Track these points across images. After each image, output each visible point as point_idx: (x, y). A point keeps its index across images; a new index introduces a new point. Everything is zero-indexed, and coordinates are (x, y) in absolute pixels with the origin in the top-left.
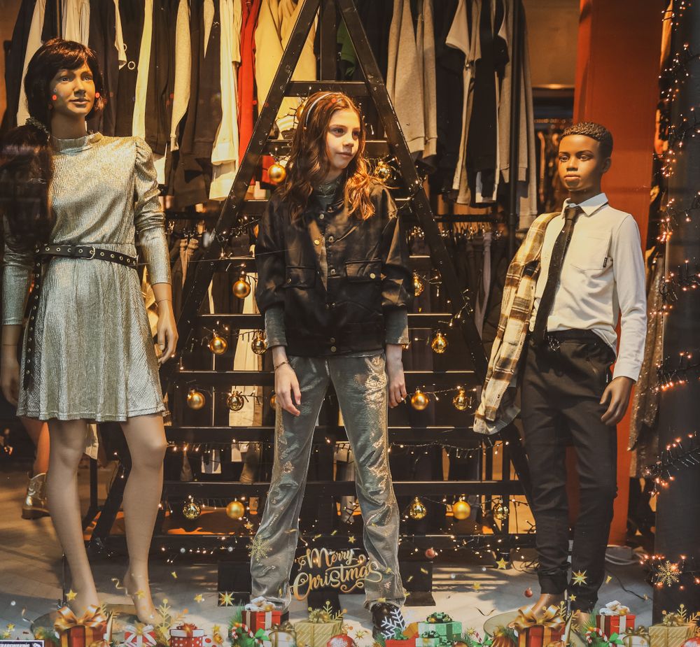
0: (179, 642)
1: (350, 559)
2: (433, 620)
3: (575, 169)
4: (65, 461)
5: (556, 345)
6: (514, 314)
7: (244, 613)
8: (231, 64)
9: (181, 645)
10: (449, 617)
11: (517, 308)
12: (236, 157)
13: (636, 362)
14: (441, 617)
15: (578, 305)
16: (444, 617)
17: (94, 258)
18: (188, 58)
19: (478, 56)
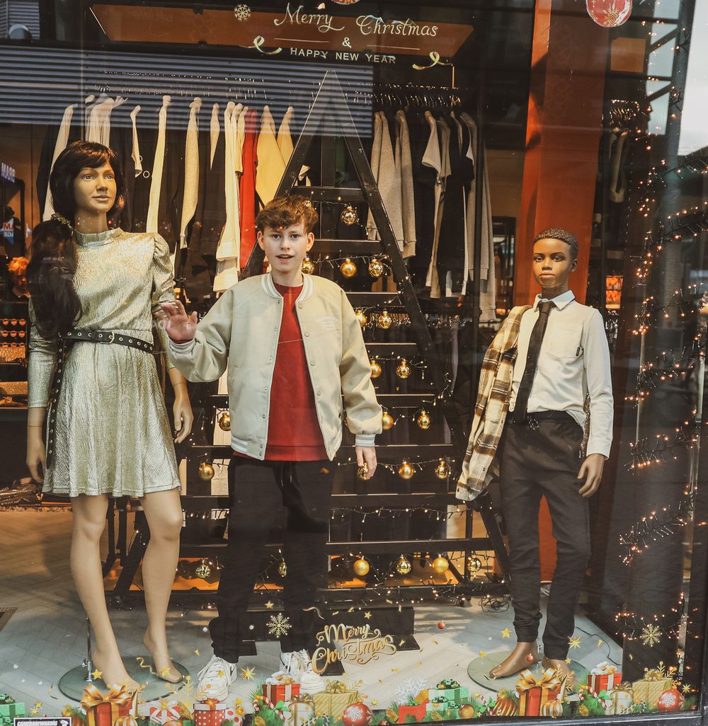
0: (202, 715)
1: (366, 633)
2: (443, 686)
3: (549, 268)
4: (88, 535)
5: (535, 424)
6: (494, 395)
7: (264, 687)
8: (235, 174)
9: (205, 724)
10: (457, 683)
11: (497, 390)
12: (237, 254)
13: (607, 441)
14: (449, 683)
15: (555, 388)
16: (452, 683)
17: (113, 342)
18: (196, 169)
19: (449, 173)
